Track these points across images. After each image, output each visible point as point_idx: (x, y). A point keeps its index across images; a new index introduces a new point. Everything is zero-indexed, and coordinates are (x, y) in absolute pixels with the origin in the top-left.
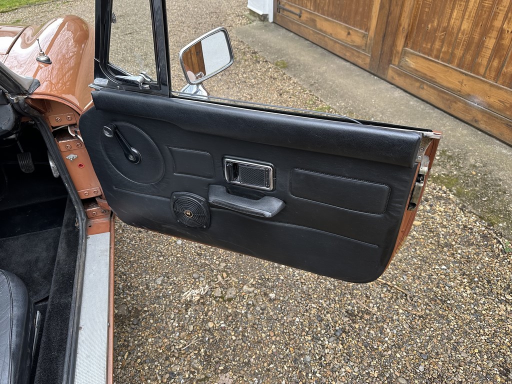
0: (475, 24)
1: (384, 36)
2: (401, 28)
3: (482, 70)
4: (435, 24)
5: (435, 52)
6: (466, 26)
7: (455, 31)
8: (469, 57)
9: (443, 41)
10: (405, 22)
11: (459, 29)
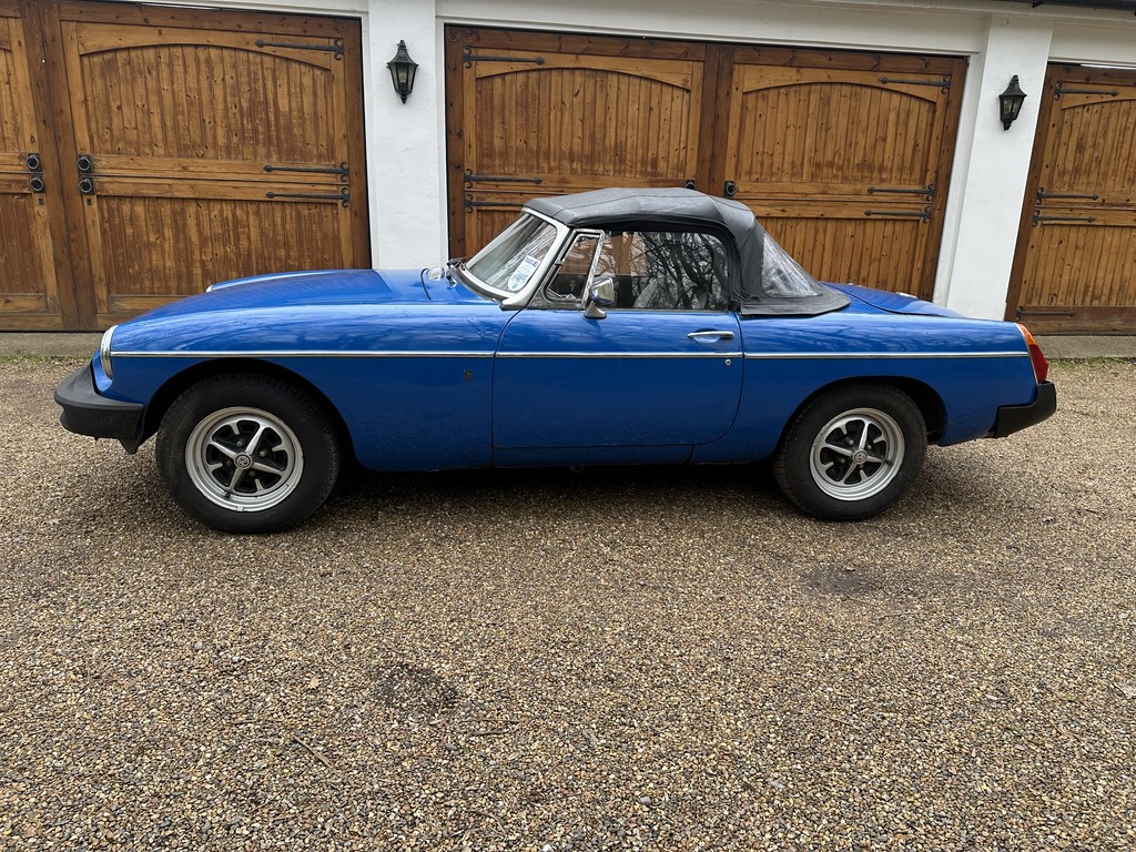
0: (178, 260)
1: (75, 290)
2: (96, 279)
4: (137, 268)
5: (148, 290)
6: (169, 264)
7: (161, 269)
8: (184, 285)
9: (152, 279)
10: (99, 271)
11: (164, 267)
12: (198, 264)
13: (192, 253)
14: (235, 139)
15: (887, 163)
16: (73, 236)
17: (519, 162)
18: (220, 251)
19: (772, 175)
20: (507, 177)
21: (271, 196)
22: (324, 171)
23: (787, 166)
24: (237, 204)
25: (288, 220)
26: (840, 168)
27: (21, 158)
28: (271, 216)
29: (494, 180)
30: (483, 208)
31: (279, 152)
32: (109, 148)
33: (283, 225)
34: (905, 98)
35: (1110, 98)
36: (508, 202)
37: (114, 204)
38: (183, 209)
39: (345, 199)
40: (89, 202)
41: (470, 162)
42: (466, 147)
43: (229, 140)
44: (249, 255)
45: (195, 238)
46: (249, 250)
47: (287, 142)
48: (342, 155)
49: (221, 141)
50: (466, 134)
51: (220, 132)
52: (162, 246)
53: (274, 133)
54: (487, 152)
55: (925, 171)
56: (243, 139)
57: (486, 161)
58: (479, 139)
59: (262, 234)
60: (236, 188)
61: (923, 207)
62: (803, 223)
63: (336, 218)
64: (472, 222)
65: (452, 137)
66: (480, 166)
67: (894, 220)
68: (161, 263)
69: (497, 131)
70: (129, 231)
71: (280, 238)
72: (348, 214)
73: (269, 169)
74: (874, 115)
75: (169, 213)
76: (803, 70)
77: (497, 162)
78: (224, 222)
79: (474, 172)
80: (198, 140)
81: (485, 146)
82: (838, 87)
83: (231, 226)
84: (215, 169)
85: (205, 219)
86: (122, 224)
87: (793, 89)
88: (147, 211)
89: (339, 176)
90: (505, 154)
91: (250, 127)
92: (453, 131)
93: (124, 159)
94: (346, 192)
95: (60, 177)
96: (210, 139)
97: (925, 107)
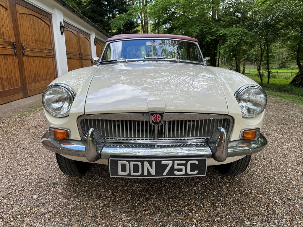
15: (46, 41)
19: (29, 42)
23: (31, 40)
26: (39, 42)
34: (45, 23)
35: (67, 30)
55: (51, 44)
61: (53, 54)
62: (37, 58)
67: (49, 57)
74: (41, 27)
76: (29, 10)
82: (34, 17)
87: (27, 15)
97: (48, 26)
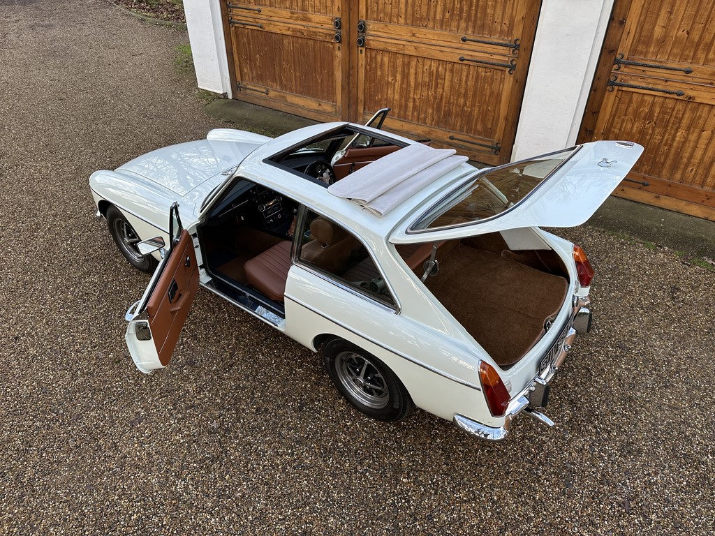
0: (401, 96)
1: (349, 105)
2: (359, 100)
3: (410, 118)
4: (380, 97)
6: (397, 97)
7: (392, 100)
8: (402, 113)
10: (361, 97)
11: (394, 99)
12: (411, 100)
13: (410, 92)
14: (447, 15)
16: (351, 72)
17: (675, 51)
18: (425, 94)
20: (657, 64)
21: (462, 60)
22: (501, 45)
24: (441, 62)
25: (470, 78)
27: (332, 20)
28: (460, 74)
29: (643, 65)
30: (624, 89)
31: (474, 27)
32: (375, 16)
33: (466, 82)
36: (651, 86)
37: (373, 53)
38: (409, 62)
39: (512, 68)
40: (361, 51)
41: (624, 48)
42: (625, 34)
43: (444, 16)
44: (441, 99)
45: (412, 83)
46: (442, 95)
47: (481, 20)
48: (517, 33)
49: (439, 16)
50: (628, 22)
51: (439, 9)
52: (394, 86)
53: (473, 12)
54: (644, 39)
56: (452, 15)
57: (640, 47)
58: (641, 26)
59: (452, 86)
60: (441, 51)
63: (502, 81)
64: (610, 100)
65: (614, 24)
66: (634, 51)
68: (392, 96)
69: (661, 21)
70: (379, 73)
71: (463, 91)
72: (512, 79)
73: (464, 40)
75: (401, 64)
77: (652, 49)
78: (431, 73)
79: (626, 57)
80: (425, 15)
81: (644, 33)
83: (434, 77)
84: (431, 37)
85: (420, 70)
86: (376, 66)
88: (390, 61)
89: (512, 49)
90: (662, 42)
91: (458, 6)
92: (616, 18)
93: (382, 25)
94: (514, 63)
95: (349, 34)
96: (432, 14)
